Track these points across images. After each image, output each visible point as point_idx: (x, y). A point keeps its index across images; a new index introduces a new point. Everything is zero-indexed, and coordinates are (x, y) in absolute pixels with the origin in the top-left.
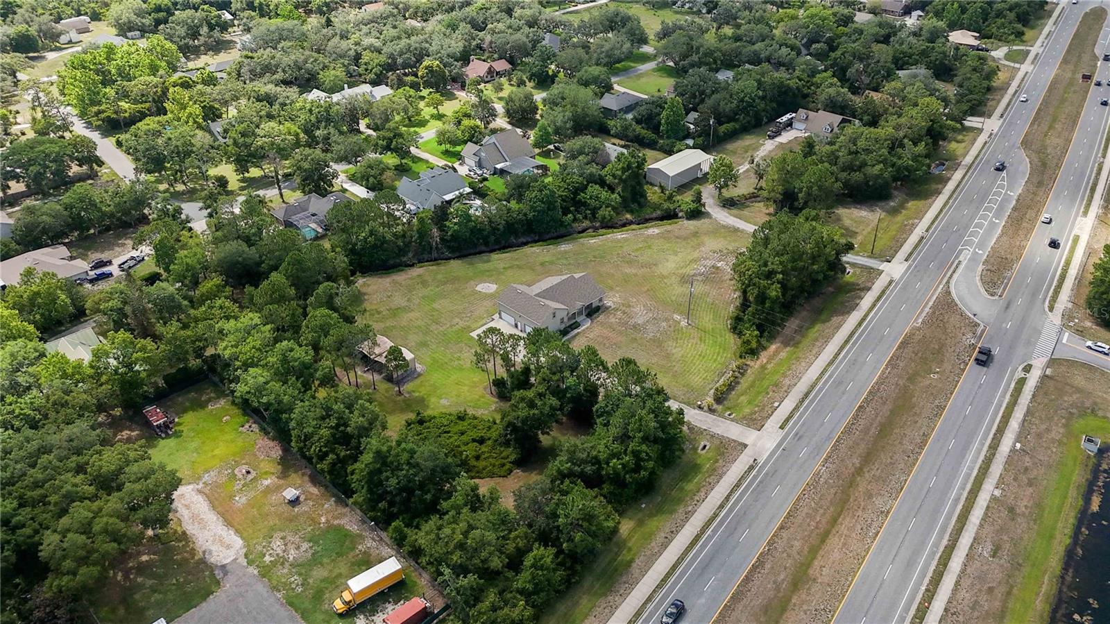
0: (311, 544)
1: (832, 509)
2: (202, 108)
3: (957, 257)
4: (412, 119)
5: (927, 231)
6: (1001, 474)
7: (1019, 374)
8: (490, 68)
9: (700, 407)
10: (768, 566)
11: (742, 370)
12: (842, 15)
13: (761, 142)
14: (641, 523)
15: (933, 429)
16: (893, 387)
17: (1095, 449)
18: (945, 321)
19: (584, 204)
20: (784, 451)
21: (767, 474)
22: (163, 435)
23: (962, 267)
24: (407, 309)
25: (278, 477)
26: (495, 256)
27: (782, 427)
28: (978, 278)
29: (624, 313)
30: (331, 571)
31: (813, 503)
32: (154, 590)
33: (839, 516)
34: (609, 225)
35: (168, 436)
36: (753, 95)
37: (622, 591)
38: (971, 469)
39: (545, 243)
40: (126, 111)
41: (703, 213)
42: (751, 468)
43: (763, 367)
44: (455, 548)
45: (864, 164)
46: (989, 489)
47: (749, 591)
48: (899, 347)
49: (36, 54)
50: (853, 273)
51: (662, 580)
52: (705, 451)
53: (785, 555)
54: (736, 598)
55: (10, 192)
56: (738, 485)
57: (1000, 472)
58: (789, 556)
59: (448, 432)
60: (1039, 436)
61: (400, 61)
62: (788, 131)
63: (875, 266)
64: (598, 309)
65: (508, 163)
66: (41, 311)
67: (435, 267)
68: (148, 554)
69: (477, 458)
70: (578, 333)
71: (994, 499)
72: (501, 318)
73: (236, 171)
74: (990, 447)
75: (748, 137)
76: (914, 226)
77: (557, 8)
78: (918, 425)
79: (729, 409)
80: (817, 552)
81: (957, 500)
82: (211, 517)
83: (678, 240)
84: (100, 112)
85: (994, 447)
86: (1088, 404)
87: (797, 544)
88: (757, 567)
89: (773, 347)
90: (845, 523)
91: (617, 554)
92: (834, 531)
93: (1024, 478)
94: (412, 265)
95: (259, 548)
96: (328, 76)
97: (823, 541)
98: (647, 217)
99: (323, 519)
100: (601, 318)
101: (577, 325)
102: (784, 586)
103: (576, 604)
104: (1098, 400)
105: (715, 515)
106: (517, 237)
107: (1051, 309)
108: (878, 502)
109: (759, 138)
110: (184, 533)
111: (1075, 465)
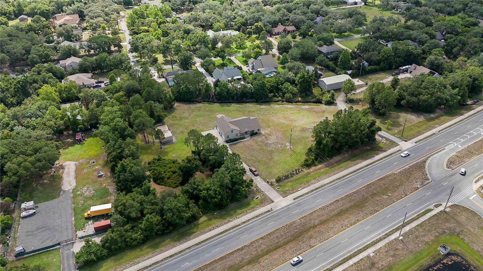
0: (95, 192)
1: (289, 238)
2: (163, 32)
3: (445, 146)
4: (242, 46)
5: (439, 131)
6: (381, 247)
7: (431, 207)
8: (284, 29)
9: (268, 182)
10: (244, 251)
11: (297, 172)
12: (471, 22)
13: (387, 77)
14: (210, 219)
15: (364, 219)
16: (360, 196)
17: (445, 252)
18: (412, 174)
19: (281, 90)
20: (288, 209)
21: (273, 215)
22: (78, 143)
23: (443, 151)
24: (186, 118)
25: (101, 167)
26: (233, 105)
27: (294, 199)
28: (447, 159)
29: (266, 137)
30: (94, 203)
31: (283, 233)
32: (41, 192)
33: (290, 242)
34: (289, 101)
35: (80, 144)
36: (389, 55)
37: (182, 242)
38: (368, 241)
39: (256, 103)
40: (141, 30)
41: (334, 103)
42: (269, 211)
43: (309, 173)
44: (121, 204)
45: (420, 94)
46: (370, 252)
47: (229, 258)
48: (378, 180)
49: (131, 7)
50: (385, 143)
51: (199, 243)
52: (256, 200)
53: (255, 249)
54: (221, 259)
55: (91, 53)
56: (257, 217)
57: (381, 246)
58: (256, 250)
59: (166, 166)
60: (417, 237)
61: (249, 22)
62: (404, 74)
63: (397, 142)
64: (256, 134)
65: (263, 69)
66: (66, 93)
67: (208, 105)
68: (47, 180)
69: (168, 178)
70: (242, 141)
71: (368, 257)
72: (217, 129)
73: (163, 56)
74: (386, 234)
75: (383, 73)
76: (434, 128)
77: (336, 6)
78: (359, 215)
79: (280, 186)
80: (270, 252)
81: (349, 252)
82: (73, 174)
83: (314, 113)
84: (134, 29)
85: (387, 235)
86: (458, 230)
87: (263, 247)
88: (239, 250)
89: (320, 166)
90: (291, 245)
91: (192, 228)
92: (283, 247)
93: (392, 253)
94: (200, 102)
95: (79, 188)
96: (216, 25)
97: (275, 249)
98: (308, 100)
99: (104, 185)
100: (255, 138)
101: (244, 138)
102: (245, 261)
103: (164, 241)
104: (465, 230)
105: (239, 225)
106: (247, 99)
107: (477, 182)
108: (312, 241)
109: (387, 75)
110: (62, 177)
111: (427, 256)
